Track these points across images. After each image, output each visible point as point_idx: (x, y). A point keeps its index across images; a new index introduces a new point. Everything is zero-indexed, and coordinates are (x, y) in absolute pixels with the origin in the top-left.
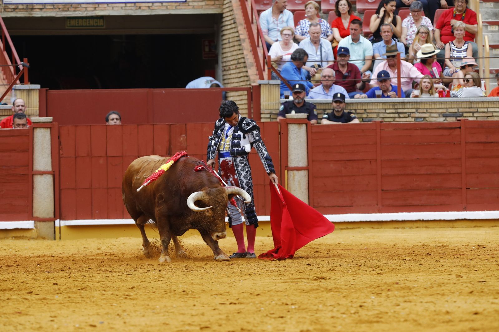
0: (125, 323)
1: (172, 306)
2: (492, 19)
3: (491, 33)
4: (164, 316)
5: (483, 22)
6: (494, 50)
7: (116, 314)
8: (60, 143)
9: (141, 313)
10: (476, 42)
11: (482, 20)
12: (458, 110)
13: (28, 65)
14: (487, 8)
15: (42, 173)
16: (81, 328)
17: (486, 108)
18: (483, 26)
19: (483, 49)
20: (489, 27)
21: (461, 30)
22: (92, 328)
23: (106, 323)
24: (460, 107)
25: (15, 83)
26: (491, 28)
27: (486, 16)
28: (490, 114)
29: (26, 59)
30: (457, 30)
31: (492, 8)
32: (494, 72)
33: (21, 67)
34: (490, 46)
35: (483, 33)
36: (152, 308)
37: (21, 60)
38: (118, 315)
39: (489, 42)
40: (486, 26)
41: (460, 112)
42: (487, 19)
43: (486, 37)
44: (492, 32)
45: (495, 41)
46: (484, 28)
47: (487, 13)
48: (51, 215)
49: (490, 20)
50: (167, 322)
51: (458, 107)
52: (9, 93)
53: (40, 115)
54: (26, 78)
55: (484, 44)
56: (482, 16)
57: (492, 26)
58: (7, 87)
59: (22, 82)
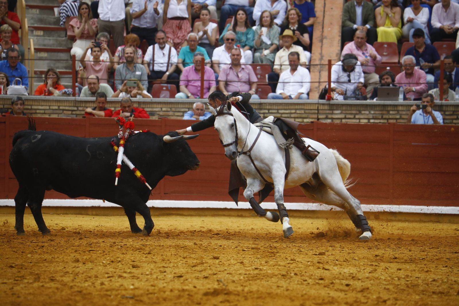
2: (37, 24)
3: (36, 37)
5: (29, 27)
6: (38, 53)
10: (22, 44)
11: (28, 24)
12: (4, 106)
14: (33, 14)
17: (30, 105)
18: (29, 30)
19: (29, 52)
20: (34, 32)
21: (9, 33)
24: (6, 103)
26: (36, 33)
27: (32, 21)
28: (34, 111)
30: (6, 33)
31: (38, 14)
32: (38, 73)
34: (35, 49)
35: (29, 37)
39: (34, 45)
40: (32, 31)
41: (6, 108)
42: (33, 24)
43: (32, 41)
44: (38, 36)
45: (40, 45)
46: (30, 33)
47: (32, 18)
49: (36, 25)
51: (4, 103)
55: (29, 47)
56: (28, 21)
57: (37, 31)
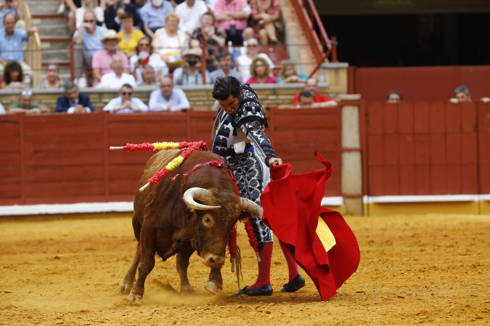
0: (433, 295)
1: (480, 279)
4: (472, 288)
7: (424, 286)
8: (367, 121)
9: (448, 286)
13: (336, 43)
15: (350, 150)
16: (390, 300)
22: (401, 299)
23: (414, 295)
25: (323, 61)
29: (334, 38)
33: (329, 46)
36: (460, 280)
37: (330, 38)
38: (426, 287)
48: (359, 192)
50: (475, 295)
52: (317, 72)
53: (349, 93)
54: (334, 56)
58: (316, 66)
59: (330, 60)
